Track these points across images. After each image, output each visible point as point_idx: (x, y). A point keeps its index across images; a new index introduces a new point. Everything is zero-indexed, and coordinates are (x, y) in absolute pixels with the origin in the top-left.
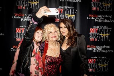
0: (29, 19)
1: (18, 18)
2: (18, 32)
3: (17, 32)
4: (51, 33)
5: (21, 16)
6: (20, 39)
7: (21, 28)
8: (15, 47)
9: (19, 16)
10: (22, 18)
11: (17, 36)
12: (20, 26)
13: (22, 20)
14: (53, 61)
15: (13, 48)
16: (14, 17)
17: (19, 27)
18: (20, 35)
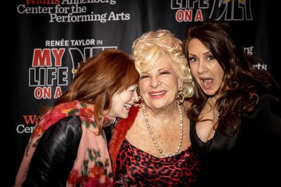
0: (79, 14)
1: (39, 10)
2: (42, 63)
3: (37, 64)
4: (146, 77)
5: (50, 6)
6: (49, 89)
7: (51, 47)
8: (30, 118)
9: (42, 6)
10: (53, 11)
11: (37, 79)
12: (47, 43)
13: (55, 20)
14: (146, 170)
15: (24, 123)
16: (22, 9)
17: (43, 46)
18: (50, 77)
